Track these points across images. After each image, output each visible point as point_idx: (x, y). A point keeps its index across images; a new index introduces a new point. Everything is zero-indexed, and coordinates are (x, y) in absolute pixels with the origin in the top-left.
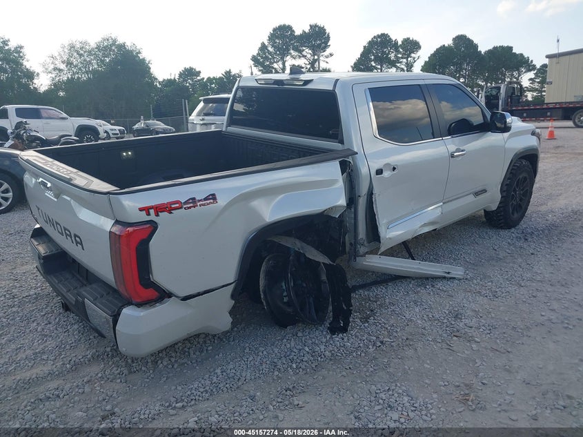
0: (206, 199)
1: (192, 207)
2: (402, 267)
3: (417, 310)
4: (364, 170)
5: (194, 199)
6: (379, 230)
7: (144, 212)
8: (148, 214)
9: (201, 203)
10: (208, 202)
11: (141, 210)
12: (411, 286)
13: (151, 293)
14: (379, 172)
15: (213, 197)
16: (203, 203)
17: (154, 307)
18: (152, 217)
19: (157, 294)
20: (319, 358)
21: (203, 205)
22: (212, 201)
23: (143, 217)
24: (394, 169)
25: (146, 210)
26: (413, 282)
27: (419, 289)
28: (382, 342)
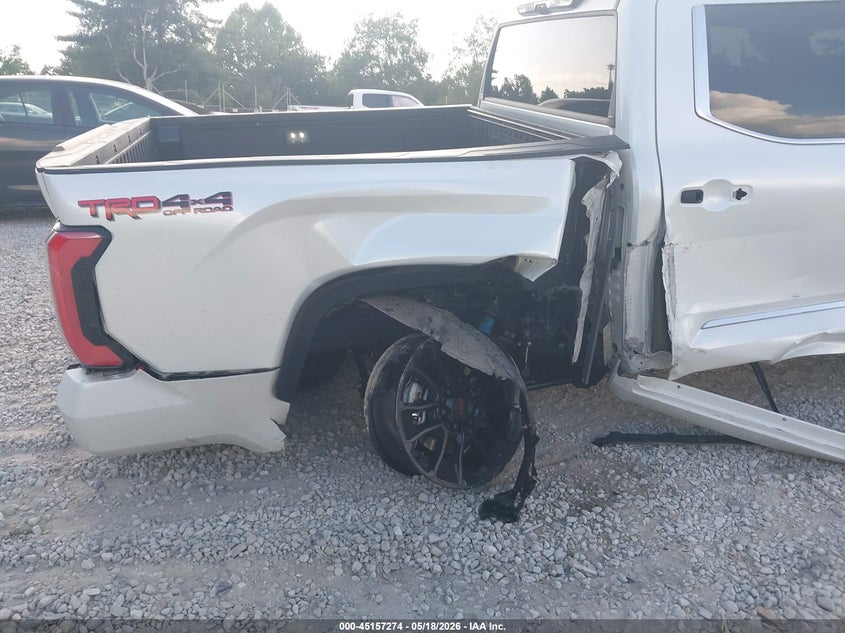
0: (209, 200)
1: (179, 211)
2: (732, 418)
3: (720, 522)
4: (646, 188)
5: (185, 197)
6: (673, 326)
7: (88, 209)
8: (95, 215)
9: (198, 206)
10: (213, 206)
11: (82, 204)
12: (754, 463)
13: (105, 354)
14: (693, 196)
15: (225, 200)
16: (203, 206)
17: (109, 379)
18: (102, 221)
19: (114, 358)
20: (408, 558)
21: (200, 210)
22: (221, 205)
23: (84, 217)
24: (740, 194)
25: (92, 205)
26: (764, 457)
27: (767, 476)
28: (568, 570)
